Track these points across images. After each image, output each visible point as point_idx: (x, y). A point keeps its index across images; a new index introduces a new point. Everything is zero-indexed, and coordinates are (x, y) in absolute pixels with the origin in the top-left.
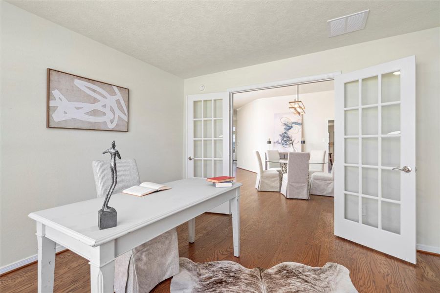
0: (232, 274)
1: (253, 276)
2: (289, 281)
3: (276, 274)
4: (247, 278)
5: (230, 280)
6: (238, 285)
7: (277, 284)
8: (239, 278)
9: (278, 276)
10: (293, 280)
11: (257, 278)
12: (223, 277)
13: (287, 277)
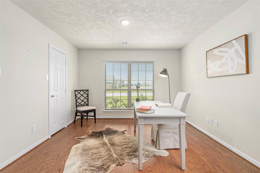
0: (133, 156)
1: (122, 159)
2: (102, 163)
3: (110, 165)
4: (124, 157)
5: (131, 154)
6: (127, 153)
7: (109, 159)
8: (128, 155)
9: (109, 164)
10: (100, 165)
11: (119, 159)
12: (135, 154)
13: (103, 165)
